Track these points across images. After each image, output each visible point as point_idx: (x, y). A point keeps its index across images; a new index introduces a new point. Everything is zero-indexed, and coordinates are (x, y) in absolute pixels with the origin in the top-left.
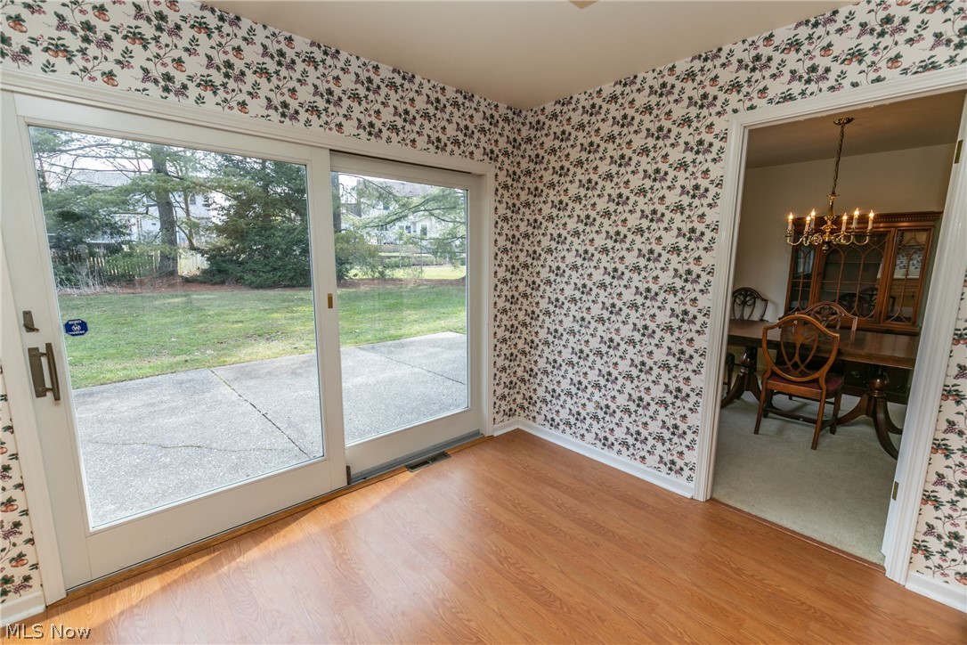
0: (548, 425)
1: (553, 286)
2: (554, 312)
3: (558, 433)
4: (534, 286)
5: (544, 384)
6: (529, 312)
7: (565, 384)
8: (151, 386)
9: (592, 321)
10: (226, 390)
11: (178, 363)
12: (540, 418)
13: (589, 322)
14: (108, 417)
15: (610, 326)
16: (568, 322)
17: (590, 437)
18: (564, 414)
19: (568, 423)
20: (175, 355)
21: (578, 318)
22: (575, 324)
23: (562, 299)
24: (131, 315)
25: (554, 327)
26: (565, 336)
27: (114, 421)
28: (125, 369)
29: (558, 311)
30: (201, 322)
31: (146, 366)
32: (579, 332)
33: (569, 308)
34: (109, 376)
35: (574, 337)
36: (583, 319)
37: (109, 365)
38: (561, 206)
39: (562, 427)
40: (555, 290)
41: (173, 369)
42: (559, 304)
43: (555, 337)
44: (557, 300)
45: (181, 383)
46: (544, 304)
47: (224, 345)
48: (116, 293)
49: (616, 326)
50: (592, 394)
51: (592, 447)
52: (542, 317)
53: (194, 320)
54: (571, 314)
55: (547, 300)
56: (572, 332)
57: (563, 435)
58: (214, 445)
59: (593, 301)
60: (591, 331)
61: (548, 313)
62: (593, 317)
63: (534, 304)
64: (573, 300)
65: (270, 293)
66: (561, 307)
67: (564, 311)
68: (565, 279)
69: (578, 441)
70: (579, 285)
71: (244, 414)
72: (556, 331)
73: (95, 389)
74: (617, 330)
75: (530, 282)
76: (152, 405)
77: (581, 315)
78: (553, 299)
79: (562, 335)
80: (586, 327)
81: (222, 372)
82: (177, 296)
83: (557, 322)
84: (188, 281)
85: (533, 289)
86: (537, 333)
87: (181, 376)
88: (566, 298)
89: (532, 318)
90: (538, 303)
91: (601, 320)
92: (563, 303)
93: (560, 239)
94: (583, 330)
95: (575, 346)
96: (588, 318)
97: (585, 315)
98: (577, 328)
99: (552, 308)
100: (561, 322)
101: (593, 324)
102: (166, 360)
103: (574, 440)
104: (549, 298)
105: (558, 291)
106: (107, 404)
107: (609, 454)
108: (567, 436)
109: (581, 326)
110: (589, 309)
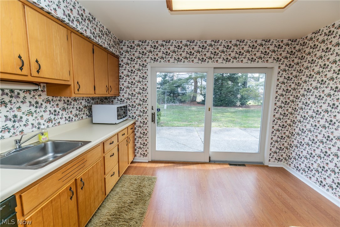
0: (295, 169)
1: (304, 110)
2: (303, 121)
3: (300, 174)
4: (295, 110)
5: (296, 151)
6: (292, 120)
7: (305, 153)
8: (181, 129)
9: (320, 127)
10: (196, 133)
11: (188, 125)
12: (292, 165)
13: (318, 127)
14: (171, 134)
15: (329, 130)
16: (309, 126)
17: (314, 179)
18: (303, 166)
19: (304, 170)
20: (189, 122)
21: (313, 125)
22: (312, 128)
23: (307, 116)
24: (183, 111)
25: (302, 128)
26: (307, 132)
27: (172, 135)
28: (178, 124)
29: (304, 121)
30: (198, 115)
31: (182, 124)
32: (313, 131)
33: (310, 120)
34: (174, 125)
35: (311, 133)
36: (316, 126)
37: (175, 122)
38: (311, 76)
39: (301, 171)
40: (304, 112)
41: (187, 126)
42: (305, 118)
43: (302, 132)
44: (305, 116)
45: (187, 129)
46: (299, 118)
47: (201, 122)
48: (182, 105)
49: (332, 131)
50: (317, 160)
51: (314, 184)
52: (297, 123)
53: (196, 114)
54: (310, 123)
55: (300, 116)
56: (310, 131)
57: (302, 175)
58: (188, 146)
59: (321, 118)
60: (319, 131)
61: (300, 122)
62: (320, 125)
63: (295, 117)
64: (312, 117)
65: (219, 108)
66: (306, 120)
67: (307, 121)
68: (309, 108)
69: (308, 179)
70: (315, 111)
71: (198, 140)
72: (303, 129)
73: (171, 127)
74: (332, 133)
75: (294, 108)
76: (180, 133)
77: (315, 124)
78: (303, 116)
79: (305, 131)
80: (316, 129)
81: (197, 129)
82: (194, 107)
83: (304, 126)
84: (199, 103)
85: (295, 111)
86: (295, 129)
87: (188, 128)
88: (309, 116)
89: (293, 123)
90: (296, 117)
91: (324, 127)
92: (307, 118)
93: (309, 91)
94: (315, 131)
95: (311, 137)
96: (318, 125)
97: (317, 124)
98: (312, 129)
99: (302, 120)
100: (305, 126)
101: (320, 129)
102: (186, 123)
103: (306, 178)
104: (301, 115)
105: (305, 112)
106: (172, 131)
107: (322, 189)
108: (303, 176)
109: (314, 129)
110: (319, 121)
